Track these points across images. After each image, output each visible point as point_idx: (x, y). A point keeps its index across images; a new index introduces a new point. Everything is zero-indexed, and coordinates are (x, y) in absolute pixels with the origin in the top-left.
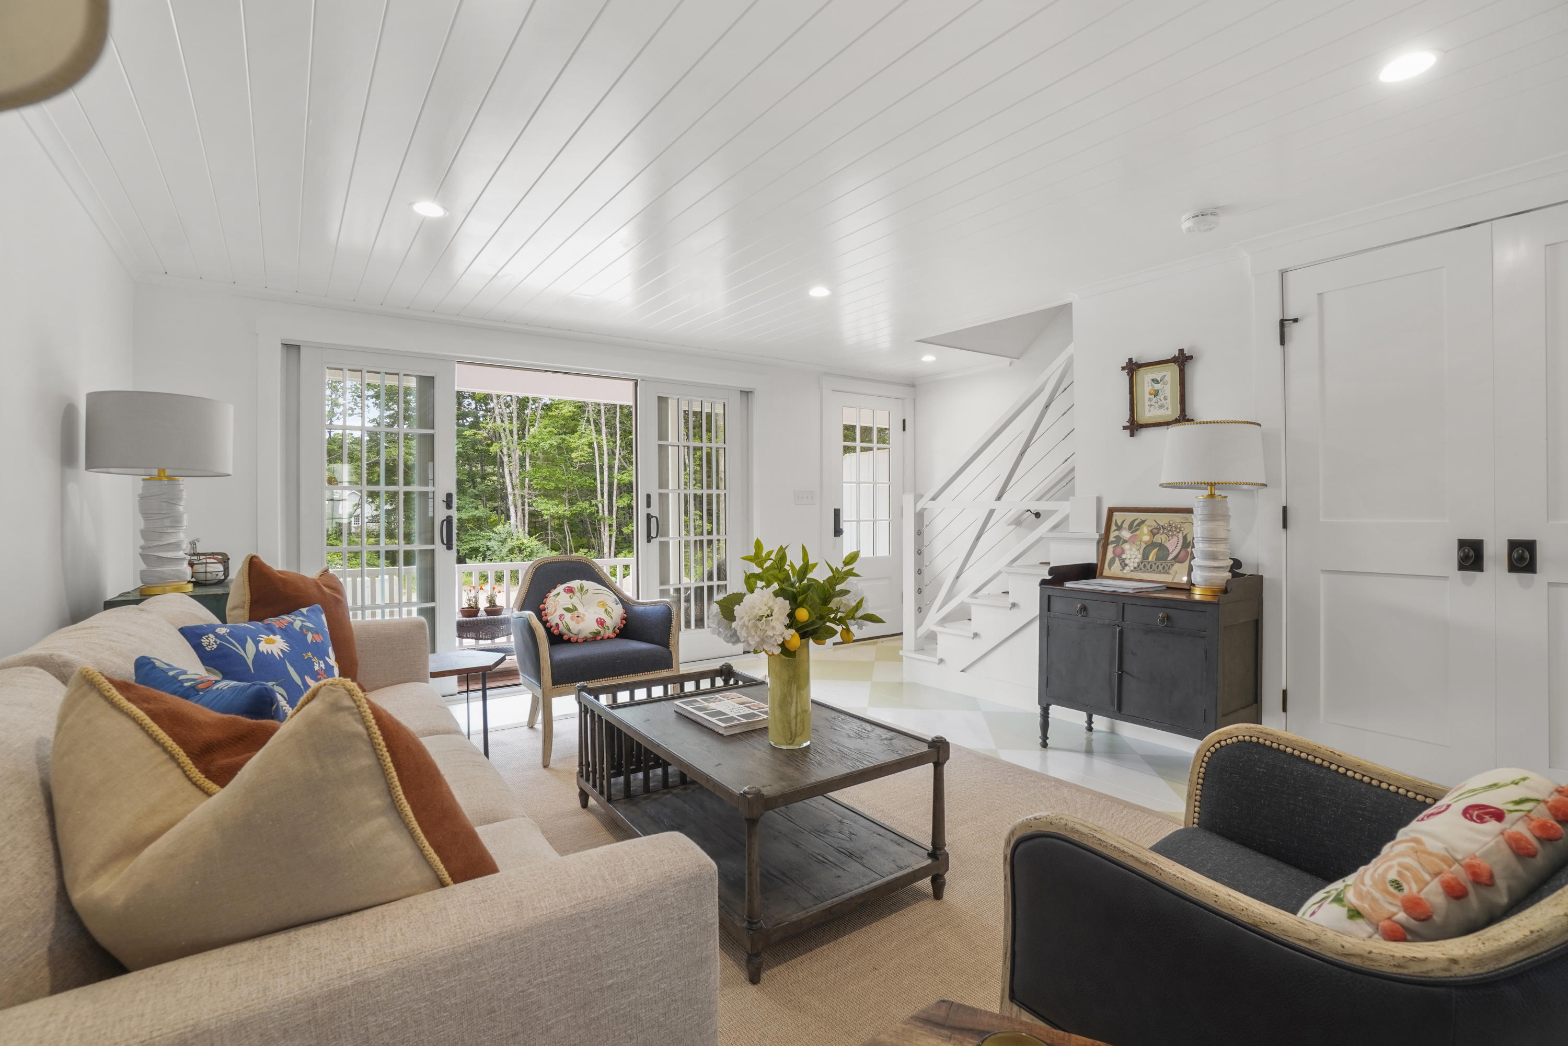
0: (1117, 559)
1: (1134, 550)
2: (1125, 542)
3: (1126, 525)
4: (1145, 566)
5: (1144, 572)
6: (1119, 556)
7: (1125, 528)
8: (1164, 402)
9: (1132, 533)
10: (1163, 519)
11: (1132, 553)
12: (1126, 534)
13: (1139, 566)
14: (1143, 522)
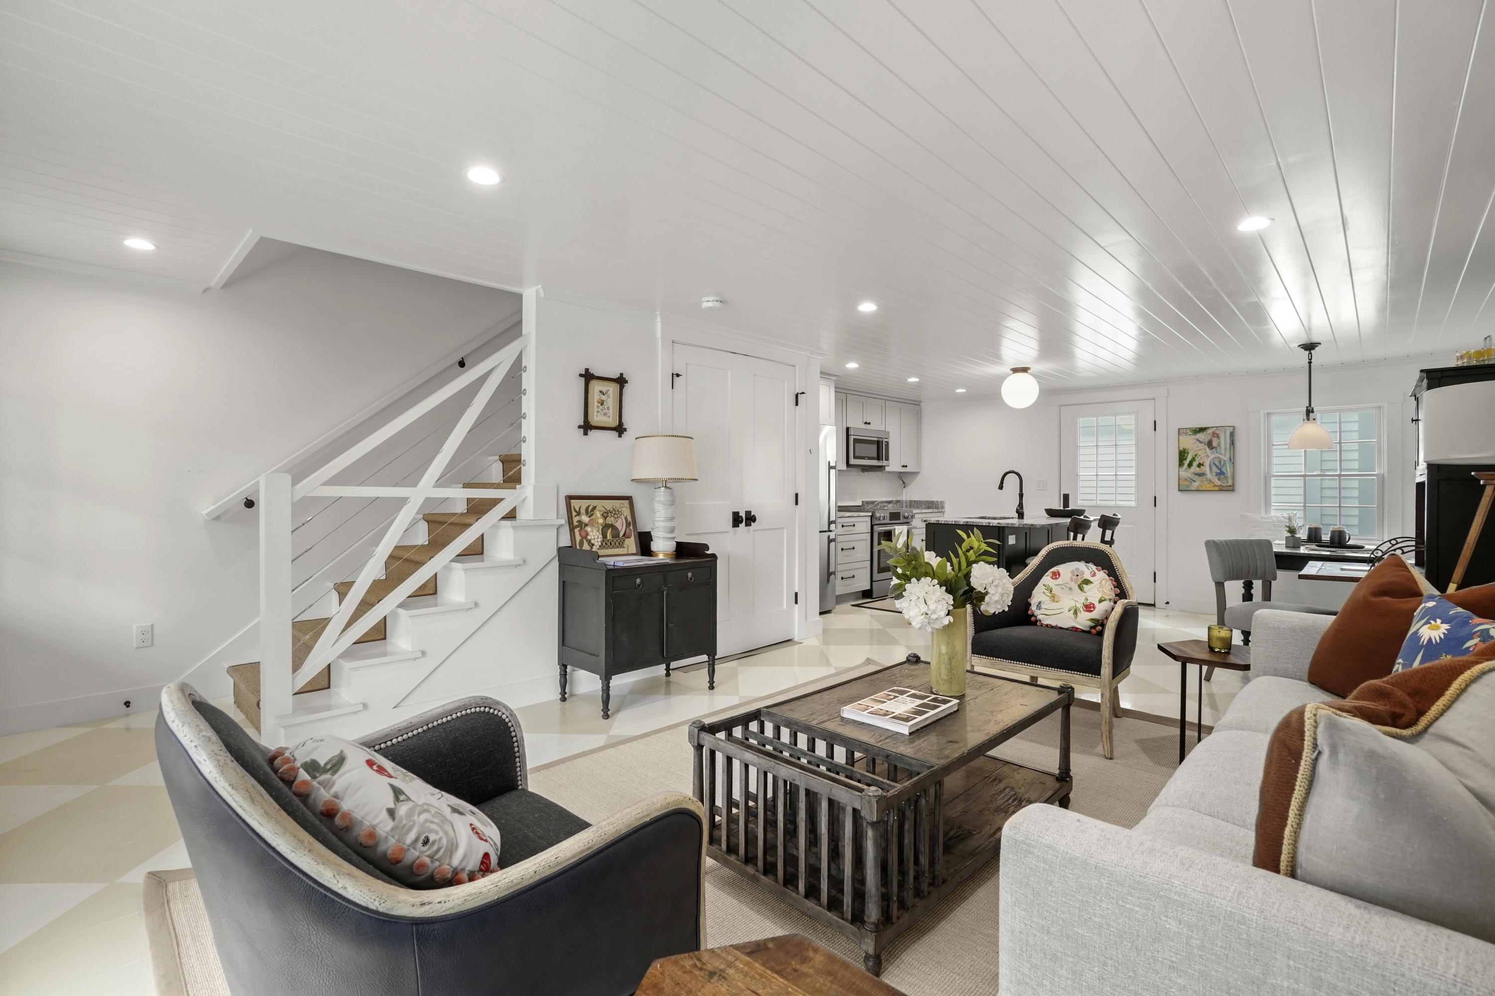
0: (584, 540)
1: (595, 531)
2: (586, 525)
3: (583, 511)
4: (606, 544)
5: (607, 548)
6: (586, 538)
7: (583, 514)
8: (607, 411)
9: (589, 517)
10: (609, 505)
11: (594, 534)
12: (585, 519)
13: (602, 544)
14: (595, 508)
